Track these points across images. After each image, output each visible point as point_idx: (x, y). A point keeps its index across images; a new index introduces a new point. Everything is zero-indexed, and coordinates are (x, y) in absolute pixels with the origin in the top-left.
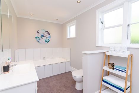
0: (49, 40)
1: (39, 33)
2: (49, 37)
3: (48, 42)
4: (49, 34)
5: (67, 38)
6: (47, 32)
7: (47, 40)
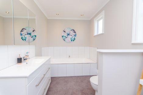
0: (75, 38)
1: (65, 32)
2: (75, 36)
3: (73, 41)
4: (75, 32)
5: (94, 35)
6: (73, 31)
7: (73, 39)
